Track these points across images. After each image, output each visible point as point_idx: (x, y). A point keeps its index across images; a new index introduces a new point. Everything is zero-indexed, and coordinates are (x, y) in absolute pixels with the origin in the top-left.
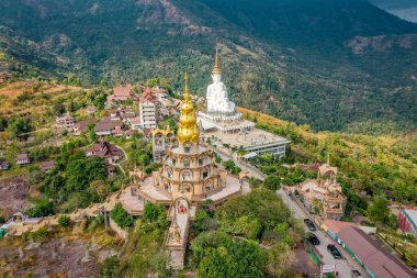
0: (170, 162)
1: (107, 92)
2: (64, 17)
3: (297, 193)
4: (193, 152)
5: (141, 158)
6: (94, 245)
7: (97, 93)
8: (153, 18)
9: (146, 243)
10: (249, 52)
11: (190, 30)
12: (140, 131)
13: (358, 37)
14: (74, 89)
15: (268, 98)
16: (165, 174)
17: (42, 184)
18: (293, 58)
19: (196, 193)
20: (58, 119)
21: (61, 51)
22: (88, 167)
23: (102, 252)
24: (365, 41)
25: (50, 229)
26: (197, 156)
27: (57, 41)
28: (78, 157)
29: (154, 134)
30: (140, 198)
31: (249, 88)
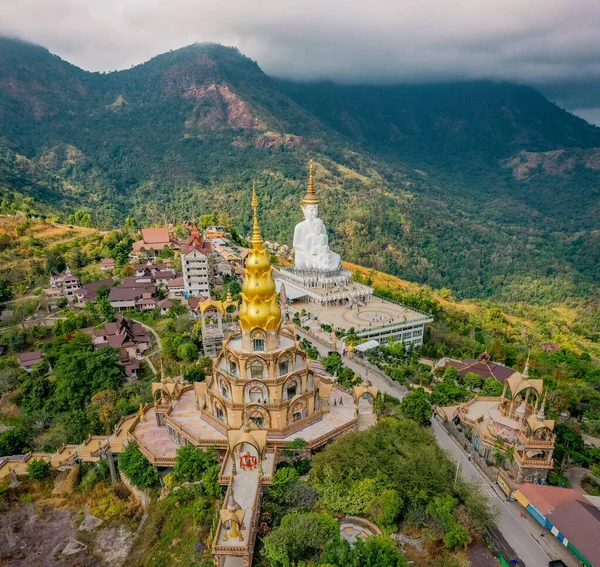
0: (225, 366)
1: (134, 236)
2: (71, 118)
3: (457, 421)
4: (268, 350)
5: (183, 349)
6: (89, 518)
7: (119, 238)
8: (210, 120)
9: (180, 526)
10: (357, 175)
11: (267, 140)
12: (184, 302)
13: (523, 152)
14: (84, 231)
15: (384, 246)
16: (217, 389)
17: (19, 391)
18: (423, 186)
19: (275, 426)
20: (52, 281)
21: (69, 172)
22: (90, 366)
23: (104, 532)
24: (533, 158)
25: (14, 484)
26: (276, 357)
27: (61, 156)
28: (77, 347)
29: (203, 308)
30: (171, 431)
31: (358, 231)
